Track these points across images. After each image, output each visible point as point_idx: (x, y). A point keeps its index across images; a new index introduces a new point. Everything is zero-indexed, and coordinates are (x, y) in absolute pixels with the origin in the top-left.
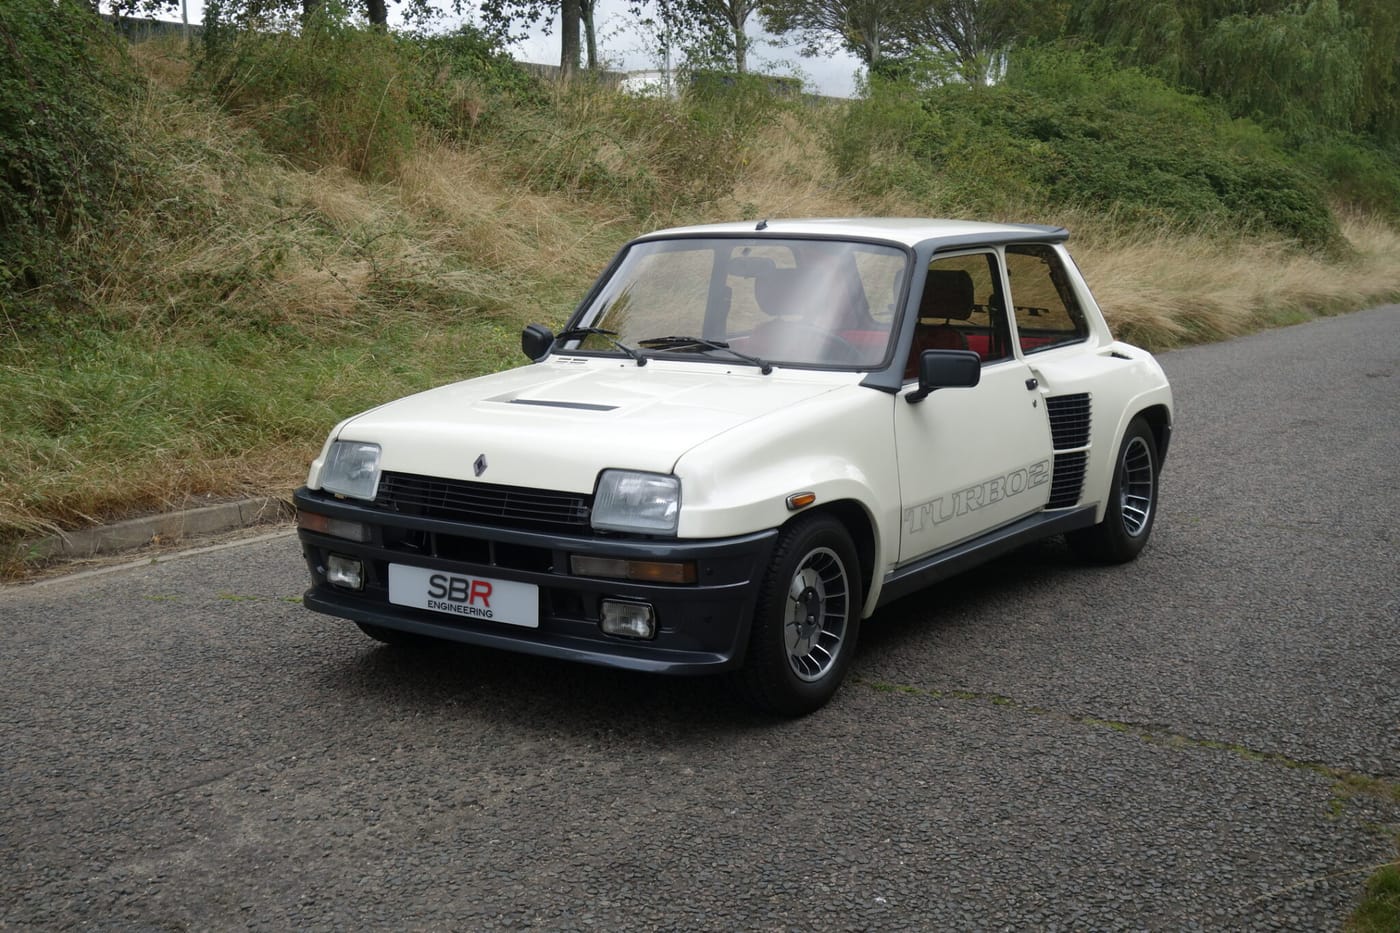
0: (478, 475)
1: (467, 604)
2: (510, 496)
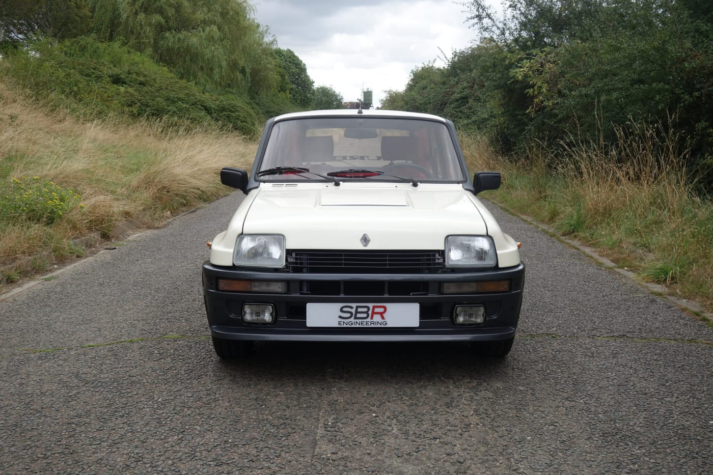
0: (365, 246)
1: (369, 319)
2: (390, 256)
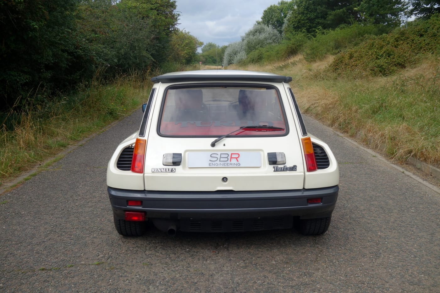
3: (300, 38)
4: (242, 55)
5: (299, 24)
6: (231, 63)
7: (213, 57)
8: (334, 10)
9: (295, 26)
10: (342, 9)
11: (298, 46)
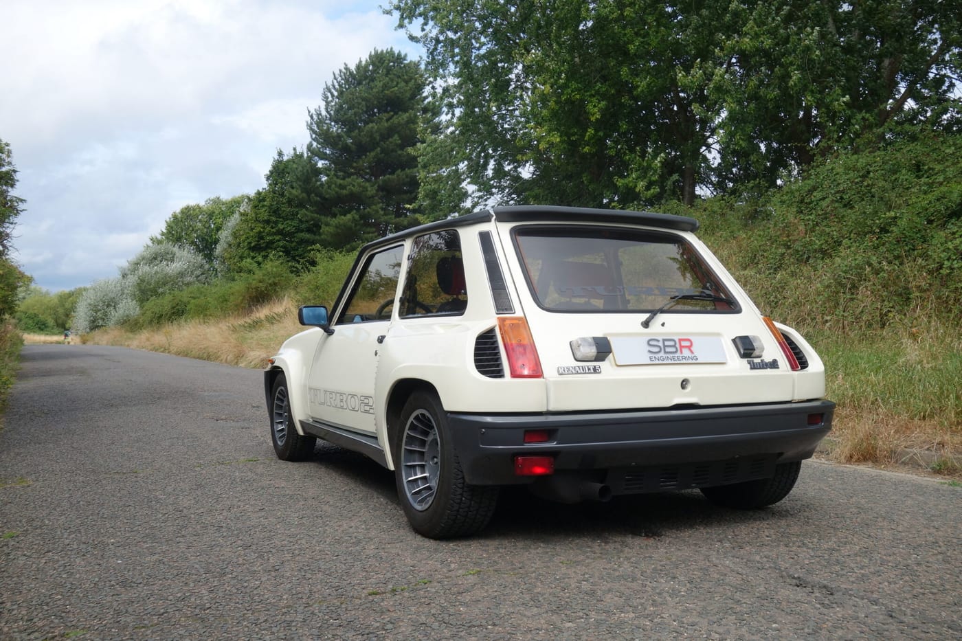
3: (275, 269)
4: (129, 307)
5: (262, 241)
6: (97, 327)
7: (36, 315)
8: (334, 216)
9: (253, 245)
10: (349, 213)
11: (271, 285)
